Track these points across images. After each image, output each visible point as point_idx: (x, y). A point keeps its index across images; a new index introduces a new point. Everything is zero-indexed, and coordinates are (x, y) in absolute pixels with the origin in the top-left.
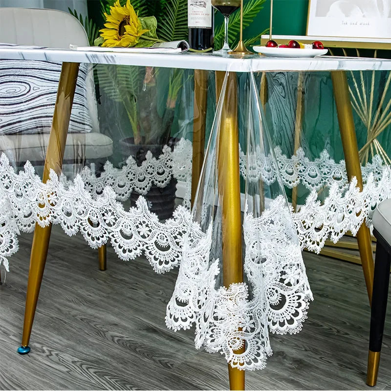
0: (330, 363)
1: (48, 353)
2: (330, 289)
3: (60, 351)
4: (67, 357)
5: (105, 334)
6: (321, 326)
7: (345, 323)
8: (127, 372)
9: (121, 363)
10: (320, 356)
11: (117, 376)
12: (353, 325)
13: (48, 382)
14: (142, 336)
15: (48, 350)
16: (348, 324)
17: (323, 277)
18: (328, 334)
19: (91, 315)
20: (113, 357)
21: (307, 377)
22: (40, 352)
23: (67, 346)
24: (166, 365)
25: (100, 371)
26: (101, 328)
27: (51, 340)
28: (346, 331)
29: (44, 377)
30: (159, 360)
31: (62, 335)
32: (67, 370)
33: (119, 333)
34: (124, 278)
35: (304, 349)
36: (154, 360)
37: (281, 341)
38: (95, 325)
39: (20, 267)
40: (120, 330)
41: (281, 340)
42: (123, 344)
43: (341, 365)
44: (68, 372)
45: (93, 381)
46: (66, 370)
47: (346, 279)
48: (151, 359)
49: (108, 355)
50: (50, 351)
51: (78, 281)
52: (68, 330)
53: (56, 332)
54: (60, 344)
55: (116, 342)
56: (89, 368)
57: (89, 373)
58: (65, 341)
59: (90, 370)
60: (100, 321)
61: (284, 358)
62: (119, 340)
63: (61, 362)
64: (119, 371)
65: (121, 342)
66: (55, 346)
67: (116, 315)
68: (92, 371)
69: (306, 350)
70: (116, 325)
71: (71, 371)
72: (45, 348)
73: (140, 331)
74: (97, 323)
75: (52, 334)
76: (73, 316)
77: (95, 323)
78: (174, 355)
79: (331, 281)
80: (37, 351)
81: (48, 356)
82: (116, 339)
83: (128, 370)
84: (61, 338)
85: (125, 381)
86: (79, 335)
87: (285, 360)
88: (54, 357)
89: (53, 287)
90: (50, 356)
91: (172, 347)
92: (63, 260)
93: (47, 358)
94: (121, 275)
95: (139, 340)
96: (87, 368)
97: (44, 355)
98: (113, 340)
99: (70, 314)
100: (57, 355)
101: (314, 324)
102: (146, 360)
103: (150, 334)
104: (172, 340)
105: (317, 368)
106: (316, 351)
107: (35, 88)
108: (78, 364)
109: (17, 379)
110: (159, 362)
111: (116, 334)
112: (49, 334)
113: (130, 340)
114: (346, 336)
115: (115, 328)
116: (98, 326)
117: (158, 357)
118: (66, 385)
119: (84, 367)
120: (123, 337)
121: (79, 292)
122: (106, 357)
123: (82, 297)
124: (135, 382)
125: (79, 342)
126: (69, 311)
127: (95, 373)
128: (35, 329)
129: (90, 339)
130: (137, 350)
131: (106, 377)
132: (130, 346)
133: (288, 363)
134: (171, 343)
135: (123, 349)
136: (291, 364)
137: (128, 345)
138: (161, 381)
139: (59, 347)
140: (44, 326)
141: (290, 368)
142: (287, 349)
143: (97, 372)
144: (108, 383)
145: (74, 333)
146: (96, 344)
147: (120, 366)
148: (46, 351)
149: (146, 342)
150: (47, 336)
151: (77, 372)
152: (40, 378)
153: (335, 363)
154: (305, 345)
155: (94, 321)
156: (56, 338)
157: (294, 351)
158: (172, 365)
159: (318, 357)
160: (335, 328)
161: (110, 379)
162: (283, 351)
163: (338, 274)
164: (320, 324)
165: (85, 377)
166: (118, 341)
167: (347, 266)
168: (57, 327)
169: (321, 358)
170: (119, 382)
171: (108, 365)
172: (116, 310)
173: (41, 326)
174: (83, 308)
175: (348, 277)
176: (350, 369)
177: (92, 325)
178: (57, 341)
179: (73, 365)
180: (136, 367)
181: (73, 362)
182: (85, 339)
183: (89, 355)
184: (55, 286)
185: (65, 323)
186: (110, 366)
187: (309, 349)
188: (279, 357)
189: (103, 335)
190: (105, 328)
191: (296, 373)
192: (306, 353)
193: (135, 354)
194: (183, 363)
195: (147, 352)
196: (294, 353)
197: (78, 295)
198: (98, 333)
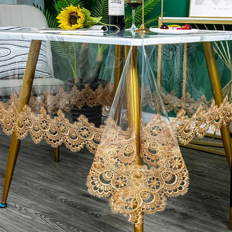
0: (206, 215)
1: (19, 208)
2: (206, 172)
3: (27, 207)
4: (32, 211)
5: (56, 198)
6: (200, 194)
7: (216, 192)
8: (71, 220)
9: (67, 215)
10: (199, 211)
11: (64, 222)
12: (221, 193)
13: (20, 225)
14: (81, 199)
15: (19, 207)
16: (218, 192)
17: (202, 165)
18: (203, 198)
19: (47, 187)
20: (61, 211)
21: (189, 224)
22: (14, 208)
23: (31, 205)
24: (96, 216)
25: (53, 219)
26: (53, 194)
27: (21, 201)
28: (217, 196)
29: (17, 222)
30: (92, 213)
31: (28, 198)
32: (32, 218)
33: (65, 197)
34: (68, 165)
35: (188, 207)
36: (88, 213)
37: (172, 203)
38: (49, 193)
40: (66, 195)
41: (172, 202)
42: (68, 203)
43: (213, 217)
44: (32, 219)
45: (49, 225)
47: (218, 165)
48: (86, 212)
49: (58, 210)
50: (21, 207)
51: (38, 167)
52: (32, 195)
53: (24, 196)
54: (27, 203)
55: (63, 202)
56: (46, 217)
57: (46, 220)
58: (30, 201)
59: (46, 218)
60: (52, 190)
61: (175, 212)
62: (65, 201)
63: (28, 213)
64: (66, 219)
66: (23, 204)
67: (63, 186)
68: (48, 219)
69: (189, 208)
70: (63, 192)
71: (34, 219)
72: (17, 206)
73: (79, 196)
74: (50, 191)
75: (21, 197)
76: (35, 187)
77: (49, 191)
78: (101, 210)
79: (207, 166)
80: (12, 207)
81: (19, 210)
82: (63, 200)
83: (71, 218)
84: (27, 200)
85: (69, 225)
86: (39, 198)
87: (175, 214)
88: (23, 211)
89: (21, 170)
90: (21, 210)
91: (100, 206)
92: (27, 154)
93: (18, 211)
94: (66, 163)
95: (78, 202)
96: (45, 217)
97: (17, 209)
98: (61, 201)
99: (33, 186)
100: (25, 209)
101: (194, 192)
102: (83, 213)
103: (86, 198)
104: (100, 201)
105: (197, 218)
106: (196, 209)
107: (14, 52)
108: (39, 215)
111: (63, 197)
113: (72, 202)
114: (217, 200)
115: (63, 194)
116: (51, 193)
117: (91, 211)
118: (31, 227)
119: (43, 216)
120: (68, 200)
121: (38, 173)
122: (57, 211)
123: (41, 176)
124: (76, 225)
125: (39, 202)
126: (32, 184)
127: (50, 220)
128: (11, 194)
129: (47, 201)
130: (77, 207)
131: (57, 223)
132: (72, 205)
133: (177, 215)
134: (99, 203)
135: (68, 206)
136: (179, 216)
137: (71, 204)
138: (93, 225)
139: (26, 205)
140: (16, 193)
141: (179, 218)
142: (177, 207)
143: (51, 220)
144: (58, 226)
145: (36, 197)
146: (50, 203)
147: (66, 216)
148: (18, 207)
149: (83, 202)
150: (18, 198)
151: (38, 219)
152: (15, 223)
153: (209, 216)
154: (188, 205)
155: (49, 190)
156: (24, 199)
157: (181, 208)
158: (100, 216)
159: (197, 212)
160: (210, 195)
161: (60, 223)
162: (173, 208)
163: (212, 162)
164: (199, 192)
165: (43, 222)
166: (64, 202)
167: (219, 158)
168: (24, 193)
169: (199, 212)
170: (65, 225)
171: (58, 215)
172: (63, 184)
173: (14, 193)
174: (41, 182)
175: (219, 164)
176: (219, 219)
177: (48, 192)
178: (25, 201)
179: (35, 215)
180: (76, 217)
181: (35, 214)
182: (43, 200)
183: (45, 210)
184: (22, 170)
185: (30, 191)
186: (60, 216)
187: (191, 207)
188: (172, 212)
189: (55, 198)
190: (56, 194)
191: (182, 221)
192: (189, 209)
193: (76, 209)
194: (107, 215)
195: (84, 208)
196: (181, 209)
197: (38, 175)
198: (52, 197)
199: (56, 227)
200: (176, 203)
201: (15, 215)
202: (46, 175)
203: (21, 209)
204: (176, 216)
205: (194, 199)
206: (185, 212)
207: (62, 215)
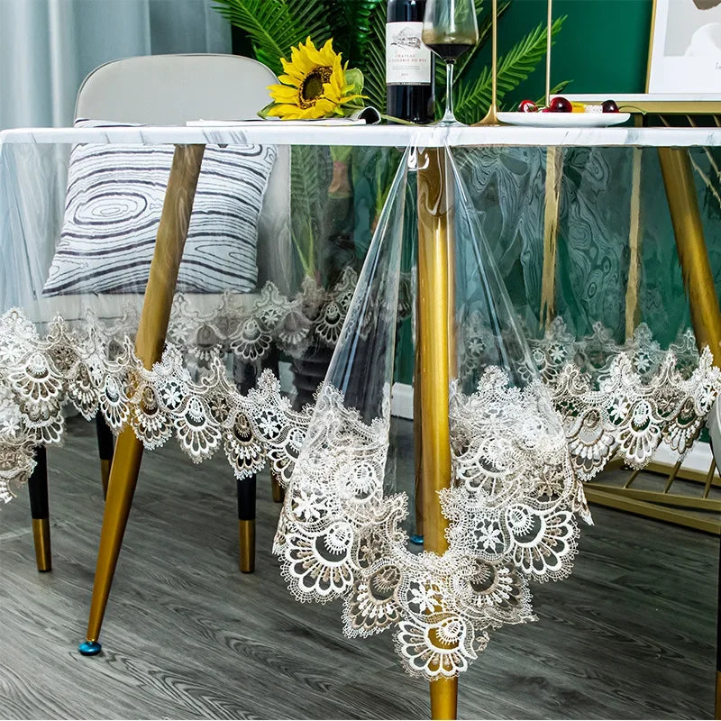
0: (632, 700)
1: (108, 657)
3: (131, 655)
4: (142, 665)
5: (214, 635)
6: (631, 641)
7: (681, 638)
8: (244, 692)
9: (236, 679)
10: (614, 689)
11: (224, 697)
12: (696, 643)
14: (281, 640)
15: (109, 652)
18: (641, 655)
19: (194, 604)
20: (222, 669)
23: (143, 649)
24: (316, 686)
26: (210, 624)
27: (116, 638)
28: (678, 651)
30: (305, 679)
31: (137, 631)
32: (138, 683)
33: (241, 634)
35: (585, 676)
36: (296, 678)
37: (543, 661)
38: (199, 620)
39: (77, 526)
40: (244, 629)
41: (544, 659)
42: (245, 650)
43: (652, 706)
44: (139, 687)
45: (181, 702)
46: (135, 683)
48: (292, 675)
49: (214, 665)
50: (113, 655)
51: (182, 551)
52: (150, 624)
53: (127, 626)
54: (132, 646)
55: (232, 646)
56: (178, 682)
58: (143, 641)
59: (178, 685)
60: (210, 614)
61: (544, 687)
62: (239, 644)
63: (128, 672)
64: (230, 689)
65: (242, 648)
66: (122, 647)
67: (241, 605)
68: (181, 687)
69: (589, 677)
70: (238, 621)
71: (145, 685)
72: (104, 650)
73: (280, 633)
74: (202, 617)
75: (119, 628)
76: (162, 604)
77: (199, 617)
78: (334, 672)
81: (107, 661)
82: (233, 642)
83: (246, 690)
84: (135, 636)
85: (238, 705)
86: (166, 633)
87: (544, 691)
88: (118, 664)
89: (133, 558)
90: (111, 661)
91: (333, 659)
93: (106, 664)
95: (274, 646)
96: (174, 683)
97: (102, 659)
98: (228, 644)
99: (156, 601)
100: (124, 660)
103: (297, 639)
104: (336, 649)
105: (604, 707)
106: (609, 681)
108: (159, 676)
109: (50, 691)
110: (304, 681)
111: (235, 634)
112: (115, 629)
113: (258, 646)
114: (678, 659)
115: (235, 626)
116: (203, 622)
117: (304, 673)
118: (132, 704)
119: (169, 681)
120: (246, 640)
121: (179, 567)
122: (210, 669)
123: (183, 576)
124: (255, 707)
125: (167, 644)
126: (154, 596)
127: (186, 690)
129: (187, 641)
130: (269, 660)
131: (205, 698)
132: (256, 655)
133: (548, 696)
134: (331, 654)
135: (244, 658)
136: (554, 698)
137: (253, 652)
138: (302, 709)
139: (131, 649)
141: (552, 704)
142: (553, 674)
143: (189, 689)
144: (207, 706)
145: (160, 630)
146: (197, 648)
147: (233, 684)
148: (107, 654)
149: (287, 649)
151: (156, 688)
152: (90, 693)
154: (589, 669)
155: (198, 614)
157: (564, 678)
158: (327, 686)
159: (610, 690)
160: (658, 646)
161: (211, 700)
162: (543, 676)
164: (631, 637)
165: (167, 695)
166: (236, 645)
168: (130, 619)
169: (616, 692)
170: (225, 706)
171: (211, 680)
172: (244, 598)
174: (181, 593)
176: (669, 711)
177: (194, 618)
178: (128, 640)
179: (151, 677)
180: (260, 686)
181: (150, 673)
182: (178, 639)
183: (180, 664)
184: (136, 557)
185: (146, 614)
186: (215, 682)
187: (595, 676)
188: (535, 685)
189: (211, 635)
190: (217, 625)
191: (559, 712)
192: (588, 682)
193: (263, 666)
194: (348, 685)
195: (286, 665)
196: (566, 681)
197: (177, 572)
198: (203, 631)
199: (200, 710)
200: (552, 664)
201: (94, 672)
202: (199, 574)
203: (114, 660)
204: (545, 698)
205: (609, 654)
206: (573, 688)
207: (221, 680)
